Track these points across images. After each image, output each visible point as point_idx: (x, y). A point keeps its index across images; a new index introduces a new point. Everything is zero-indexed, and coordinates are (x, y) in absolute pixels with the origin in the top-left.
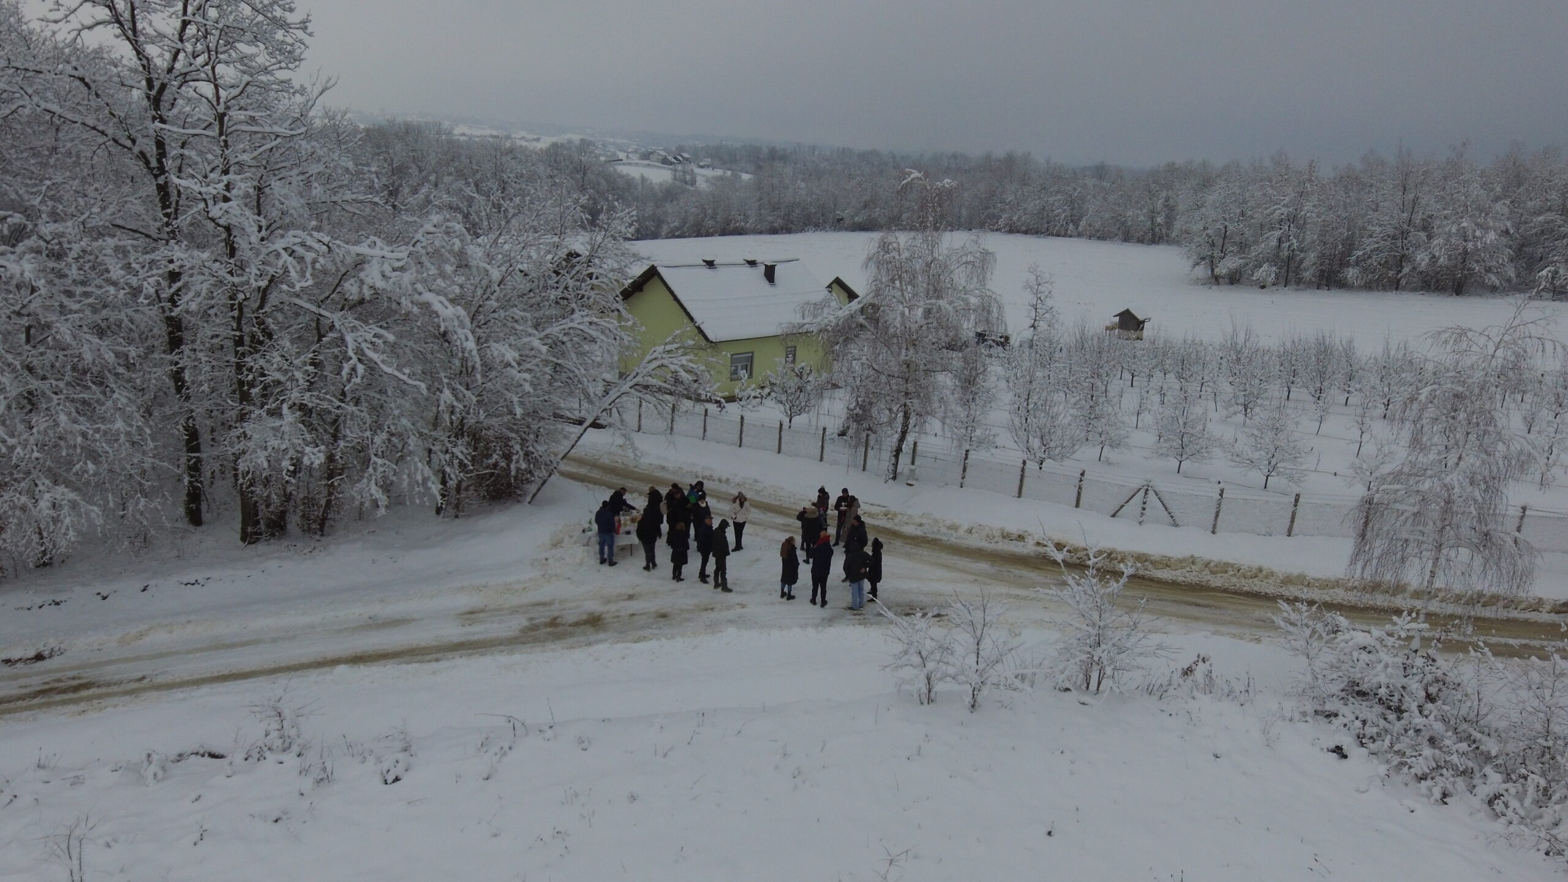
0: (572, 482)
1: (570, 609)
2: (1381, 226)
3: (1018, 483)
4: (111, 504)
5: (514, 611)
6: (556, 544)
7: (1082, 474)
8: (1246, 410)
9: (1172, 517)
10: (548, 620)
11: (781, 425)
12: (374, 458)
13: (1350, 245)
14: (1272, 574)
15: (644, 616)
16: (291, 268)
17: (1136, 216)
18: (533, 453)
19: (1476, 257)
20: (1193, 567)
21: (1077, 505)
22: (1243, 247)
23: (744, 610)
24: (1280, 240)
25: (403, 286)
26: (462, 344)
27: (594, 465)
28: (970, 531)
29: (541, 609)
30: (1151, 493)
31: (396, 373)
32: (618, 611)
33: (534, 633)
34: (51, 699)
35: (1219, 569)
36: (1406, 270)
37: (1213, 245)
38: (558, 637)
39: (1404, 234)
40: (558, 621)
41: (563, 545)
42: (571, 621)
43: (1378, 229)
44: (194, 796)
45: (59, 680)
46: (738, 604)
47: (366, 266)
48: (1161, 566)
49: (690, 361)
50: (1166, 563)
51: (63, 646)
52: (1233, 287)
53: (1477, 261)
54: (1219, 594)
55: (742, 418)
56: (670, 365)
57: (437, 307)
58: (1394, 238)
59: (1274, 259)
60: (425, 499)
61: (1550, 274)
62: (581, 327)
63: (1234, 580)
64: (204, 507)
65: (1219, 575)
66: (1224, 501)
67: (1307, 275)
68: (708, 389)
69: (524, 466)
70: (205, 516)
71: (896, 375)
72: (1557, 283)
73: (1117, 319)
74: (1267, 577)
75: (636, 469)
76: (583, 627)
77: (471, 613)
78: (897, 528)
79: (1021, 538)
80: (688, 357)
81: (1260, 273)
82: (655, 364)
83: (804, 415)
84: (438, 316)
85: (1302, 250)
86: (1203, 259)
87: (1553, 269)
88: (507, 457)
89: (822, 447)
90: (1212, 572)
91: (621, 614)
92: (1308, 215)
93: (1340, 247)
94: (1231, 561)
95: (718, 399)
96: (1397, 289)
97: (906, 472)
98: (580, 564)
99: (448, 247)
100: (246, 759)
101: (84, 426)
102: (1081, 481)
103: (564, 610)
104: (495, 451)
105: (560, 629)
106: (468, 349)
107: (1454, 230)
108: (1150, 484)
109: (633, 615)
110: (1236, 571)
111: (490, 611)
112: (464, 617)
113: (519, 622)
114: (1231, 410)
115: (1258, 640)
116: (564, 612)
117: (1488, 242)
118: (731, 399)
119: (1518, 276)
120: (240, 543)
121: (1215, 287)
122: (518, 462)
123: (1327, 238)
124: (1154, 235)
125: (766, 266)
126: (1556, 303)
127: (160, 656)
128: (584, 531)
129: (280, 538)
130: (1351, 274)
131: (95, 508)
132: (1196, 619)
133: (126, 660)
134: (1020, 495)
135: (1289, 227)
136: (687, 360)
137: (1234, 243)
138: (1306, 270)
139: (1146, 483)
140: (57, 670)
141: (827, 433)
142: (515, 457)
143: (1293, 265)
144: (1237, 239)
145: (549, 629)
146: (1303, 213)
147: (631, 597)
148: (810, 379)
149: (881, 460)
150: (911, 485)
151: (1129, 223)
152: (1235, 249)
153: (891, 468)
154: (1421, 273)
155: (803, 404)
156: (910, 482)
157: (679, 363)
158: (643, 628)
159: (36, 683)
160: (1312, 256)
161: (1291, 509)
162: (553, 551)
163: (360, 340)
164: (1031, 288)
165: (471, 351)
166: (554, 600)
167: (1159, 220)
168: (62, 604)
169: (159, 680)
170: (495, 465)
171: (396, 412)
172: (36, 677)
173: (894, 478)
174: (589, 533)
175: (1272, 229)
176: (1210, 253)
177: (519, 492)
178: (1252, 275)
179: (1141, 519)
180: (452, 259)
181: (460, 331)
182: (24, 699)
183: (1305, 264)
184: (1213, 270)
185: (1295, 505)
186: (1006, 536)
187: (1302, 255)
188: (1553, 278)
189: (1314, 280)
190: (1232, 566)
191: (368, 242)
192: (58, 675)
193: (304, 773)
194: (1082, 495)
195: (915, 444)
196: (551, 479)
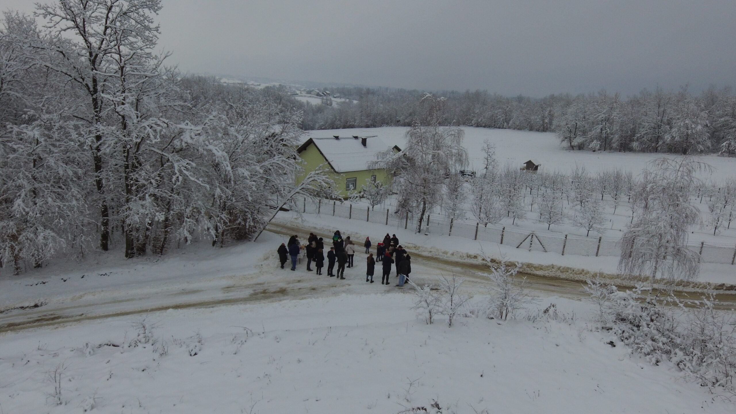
0: (274, 234)
1: (272, 286)
2: (648, 123)
3: (475, 233)
4: (70, 238)
5: (247, 287)
6: (266, 259)
7: (504, 229)
8: (581, 203)
9: (544, 248)
10: (262, 291)
11: (368, 208)
12: (186, 219)
13: (634, 132)
14: (588, 272)
15: (305, 289)
16: (151, 135)
17: (536, 119)
18: (256, 218)
19: (693, 137)
20: (553, 270)
21: (501, 243)
22: (584, 133)
23: (350, 287)
24: (602, 129)
25: (200, 142)
26: (225, 168)
27: (284, 227)
28: (453, 254)
29: (259, 286)
30: (534, 237)
31: (196, 180)
32: (293, 287)
33: (256, 296)
34: (42, 324)
35: (564, 270)
36: (660, 143)
37: (571, 132)
38: (266, 298)
39: (659, 127)
40: (266, 291)
41: (270, 259)
42: (272, 291)
43: (647, 124)
44: (107, 361)
45: (45, 316)
46: (348, 284)
47: (184, 133)
48: (538, 269)
49: (327, 178)
50: (540, 268)
51: (47, 301)
52: (579, 151)
53: (693, 139)
54: (565, 281)
55: (351, 205)
56: (317, 180)
57: (215, 151)
58: (654, 128)
59: (599, 138)
60: (208, 237)
61: (727, 145)
62: (278, 162)
63: (571, 275)
64: (109, 243)
65: (564, 273)
66: (567, 241)
67: (614, 145)
68: (335, 194)
69: (252, 224)
70: (110, 247)
71: (419, 185)
72: (731, 149)
73: (525, 165)
74: (586, 274)
75: (303, 229)
76: (278, 294)
77: (228, 288)
78: (420, 253)
79: (475, 257)
80: (326, 176)
81: (592, 145)
82: (311, 179)
83: (379, 205)
84: (215, 156)
85: (612, 134)
86: (566, 138)
87: (728, 142)
88: (245, 220)
89: (387, 218)
90: (561, 272)
91: (295, 288)
92: (615, 118)
93: (629, 132)
94: (570, 267)
95: (340, 198)
96: (656, 152)
97: (425, 229)
99: (220, 126)
100: (129, 347)
101: (59, 203)
102: (503, 232)
103: (269, 286)
104: (240, 217)
105: (267, 295)
106: (228, 170)
107: (682, 124)
108: (534, 233)
109: (300, 289)
110: (572, 271)
111: (236, 287)
112: (225, 289)
113: (250, 291)
114: (575, 203)
115: (580, 300)
117: (698, 130)
118: (346, 199)
119: (713, 145)
120: (125, 258)
121: (572, 151)
122: (249, 222)
123: (623, 128)
124: (544, 128)
125: (362, 139)
126: (731, 158)
127: (90, 305)
129: (143, 256)
130: (634, 145)
131: (63, 240)
132: (553, 291)
133: (75, 307)
134: (476, 239)
135: (606, 123)
136: (326, 178)
137: (581, 131)
138: (614, 143)
139: (532, 232)
140: (44, 311)
141: (389, 212)
142: (248, 220)
143: (608, 141)
144: (582, 129)
145: (263, 295)
146: (612, 117)
148: (381, 188)
149: (414, 224)
150: (427, 235)
151: (532, 122)
152: (581, 133)
153: (418, 227)
154: (667, 144)
155: (379, 200)
156: (426, 233)
157: (322, 179)
158: (304, 294)
159: (35, 316)
160: (617, 136)
161: (598, 243)
162: (265, 262)
163: (180, 166)
164: (485, 150)
165: (229, 171)
166: (265, 282)
167: (546, 121)
168: (46, 284)
169: (90, 315)
170: (239, 224)
171: (196, 198)
172: (35, 314)
173: (419, 232)
175: (598, 124)
176: (569, 135)
177: (250, 237)
178: (589, 145)
179: (530, 249)
180: (221, 131)
181: (224, 162)
182: (30, 323)
183: (614, 140)
184: (571, 143)
185: (599, 242)
186: (469, 256)
187: (612, 136)
188: (729, 147)
189: (618, 147)
190: (570, 269)
191: (185, 123)
192: (45, 313)
193: (155, 352)
194: (504, 238)
195: (429, 216)
196: (264, 231)
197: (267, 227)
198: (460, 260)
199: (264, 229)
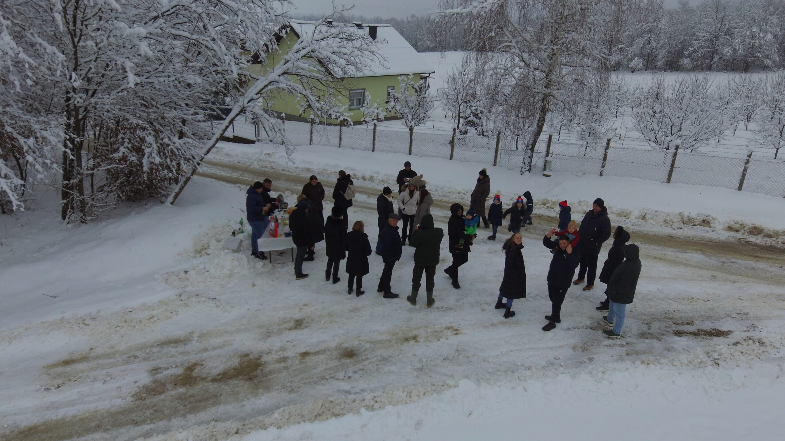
1: (215, 348)
5: (132, 357)
10: (180, 371)
15: (321, 357)
18: (168, 145)
19: (759, 50)
21: (740, 188)
23: (459, 337)
24: (644, 44)
28: (644, 218)
29: (172, 350)
32: (283, 349)
33: (155, 399)
36: (716, 59)
38: (193, 404)
39: (717, 37)
40: (196, 372)
41: (209, 251)
42: (215, 372)
46: (448, 328)
53: (759, 52)
55: (375, 125)
67: (659, 63)
68: (336, 111)
69: (158, 160)
76: (235, 382)
77: (66, 363)
79: (706, 222)
81: (632, 64)
85: (658, 49)
88: (139, 151)
89: (453, 147)
91: (288, 354)
93: (680, 46)
96: (710, 70)
98: (230, 276)
102: (747, 163)
103: (206, 350)
105: (196, 389)
107: (748, 33)
109: (305, 354)
111: (97, 357)
112: (51, 371)
116: (205, 355)
122: (151, 155)
123: (672, 41)
125: (370, 27)
128: (234, 234)
130: (686, 62)
135: (650, 35)
142: (147, 151)
143: (652, 58)
145: (182, 390)
146: (660, 26)
147: (299, 324)
150: (547, 175)
153: (527, 161)
154: (725, 60)
156: (545, 173)
158: (323, 378)
160: (663, 52)
162: (195, 262)
166: (191, 333)
173: (529, 170)
174: (240, 236)
178: (628, 64)
183: (660, 57)
186: (688, 221)
187: (657, 52)
189: (663, 66)
196: (195, 177)
197: (200, 169)
198: (667, 231)
199: (194, 172)
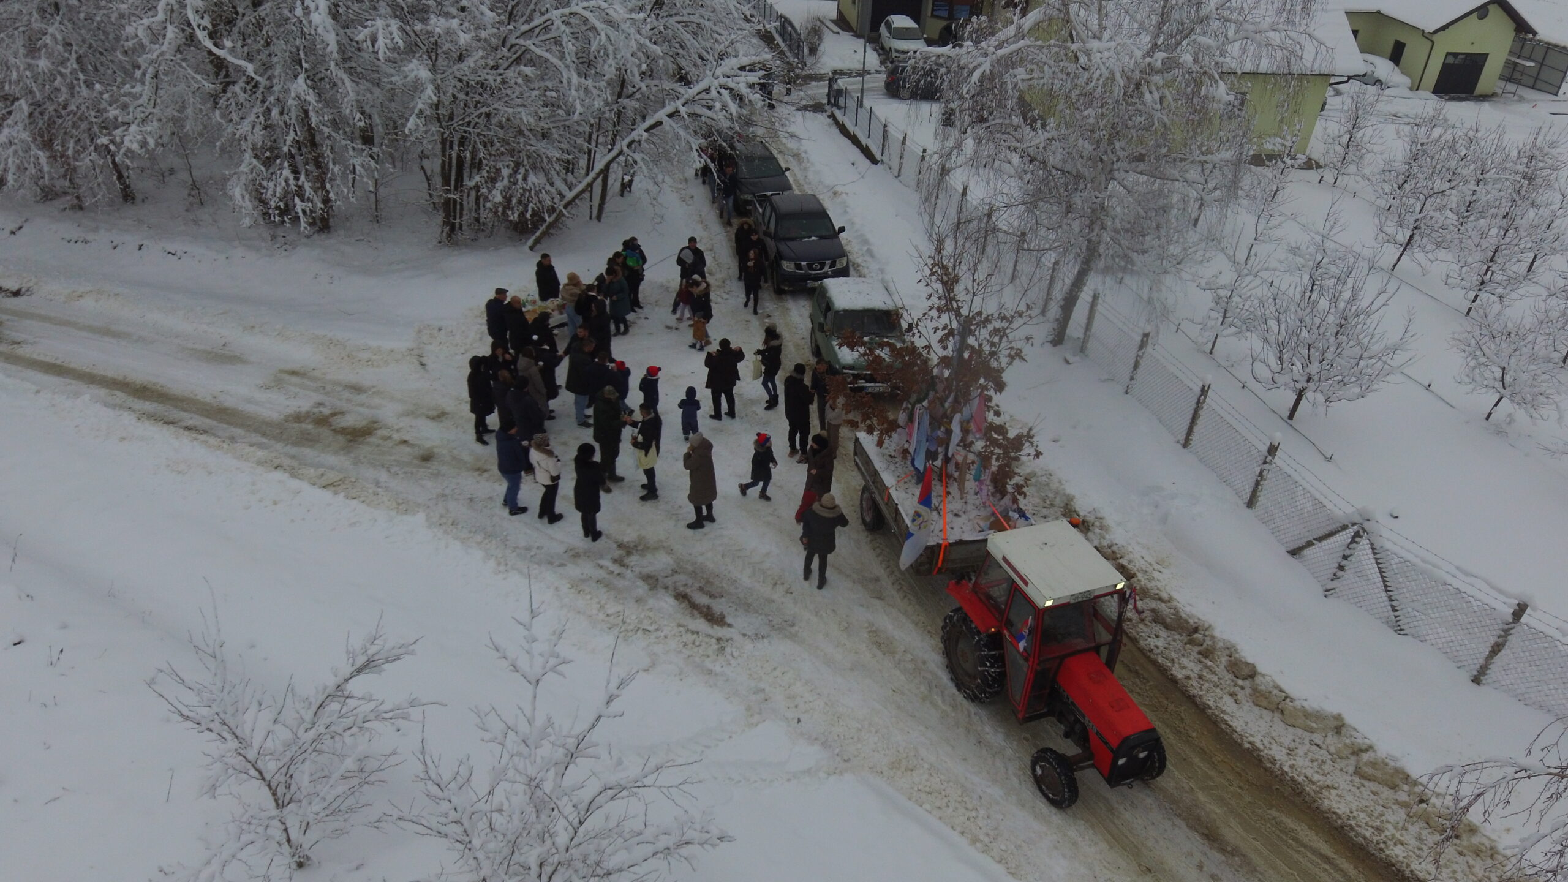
7: (1271, 451)
9: (1395, 609)
21: (1250, 504)
30: (1364, 543)
35: (1378, 774)
97: (1075, 339)
102: (1266, 462)
108: (1366, 525)
134: (1186, 443)
139: (1358, 520)
156: (1069, 357)
173: (1056, 343)
194: (1261, 489)
195: (1095, 297)
